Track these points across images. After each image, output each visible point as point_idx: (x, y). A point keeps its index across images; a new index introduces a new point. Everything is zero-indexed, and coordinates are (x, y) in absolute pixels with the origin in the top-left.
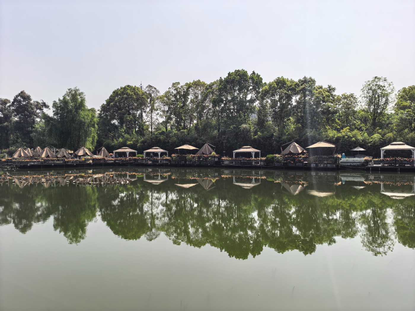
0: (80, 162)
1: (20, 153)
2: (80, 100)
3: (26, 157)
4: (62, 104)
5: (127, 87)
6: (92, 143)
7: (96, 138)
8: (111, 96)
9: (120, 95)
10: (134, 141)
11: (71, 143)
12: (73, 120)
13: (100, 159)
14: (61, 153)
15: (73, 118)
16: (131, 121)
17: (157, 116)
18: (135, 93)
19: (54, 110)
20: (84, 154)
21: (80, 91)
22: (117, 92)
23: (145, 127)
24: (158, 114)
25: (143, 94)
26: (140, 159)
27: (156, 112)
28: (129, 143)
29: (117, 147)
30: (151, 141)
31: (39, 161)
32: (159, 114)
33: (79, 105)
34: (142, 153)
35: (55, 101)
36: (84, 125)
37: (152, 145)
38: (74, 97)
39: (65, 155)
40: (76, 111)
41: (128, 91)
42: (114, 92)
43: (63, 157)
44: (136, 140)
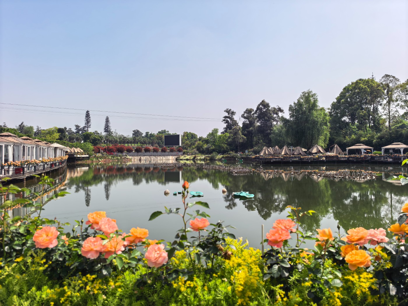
0: (314, 159)
1: (265, 151)
2: (312, 101)
3: (270, 154)
4: (296, 107)
5: (359, 81)
6: (325, 141)
7: (328, 135)
8: (342, 93)
9: (351, 90)
10: (369, 137)
11: (305, 141)
12: (307, 121)
13: (333, 157)
14: (297, 151)
15: (307, 118)
16: (364, 116)
17: (397, 107)
18: (369, 86)
19: (290, 113)
20: (317, 152)
21: (313, 93)
22: (348, 88)
23: (381, 122)
24: (398, 105)
25: (378, 85)
26: (377, 156)
27: (396, 103)
28: (363, 139)
29: (349, 144)
30: (391, 136)
31: (280, 158)
32: (400, 105)
33: (312, 106)
34: (380, 150)
35: (291, 105)
36: (317, 124)
37: (392, 141)
38: (308, 99)
39: (301, 152)
40: (309, 112)
41: (360, 85)
42: (345, 89)
43: (298, 155)
44: (372, 136)
